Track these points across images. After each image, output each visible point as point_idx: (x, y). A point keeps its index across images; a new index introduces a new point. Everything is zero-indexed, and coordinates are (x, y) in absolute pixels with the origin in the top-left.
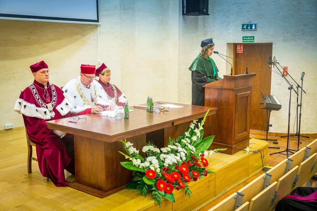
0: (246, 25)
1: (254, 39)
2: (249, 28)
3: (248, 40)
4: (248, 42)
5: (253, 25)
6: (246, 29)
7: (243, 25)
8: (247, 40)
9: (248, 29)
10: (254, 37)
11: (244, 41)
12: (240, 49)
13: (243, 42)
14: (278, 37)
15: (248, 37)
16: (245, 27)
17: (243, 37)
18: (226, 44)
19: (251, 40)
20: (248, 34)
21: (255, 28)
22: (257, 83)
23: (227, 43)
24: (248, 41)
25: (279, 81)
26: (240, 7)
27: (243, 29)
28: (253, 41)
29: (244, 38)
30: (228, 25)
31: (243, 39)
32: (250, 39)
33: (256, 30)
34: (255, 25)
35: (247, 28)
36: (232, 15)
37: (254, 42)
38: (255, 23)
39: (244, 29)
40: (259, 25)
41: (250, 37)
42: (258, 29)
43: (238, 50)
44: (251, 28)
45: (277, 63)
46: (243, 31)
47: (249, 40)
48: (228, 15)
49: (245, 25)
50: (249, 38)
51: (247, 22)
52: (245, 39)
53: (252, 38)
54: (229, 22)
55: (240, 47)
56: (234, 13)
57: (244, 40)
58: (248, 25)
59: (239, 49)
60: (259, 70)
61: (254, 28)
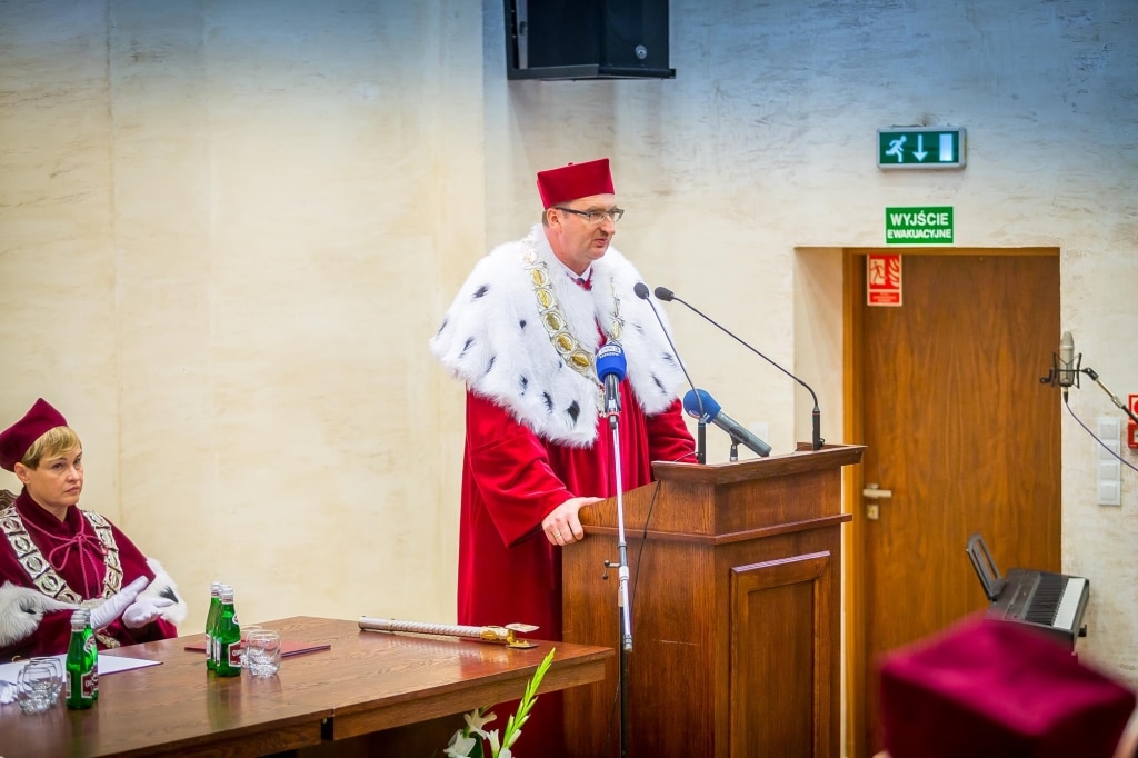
0: (904, 139)
1: (950, 226)
2: (920, 155)
3: (917, 227)
4: (916, 238)
5: (942, 137)
6: (905, 161)
7: (886, 139)
8: (910, 227)
9: (916, 161)
10: (949, 210)
11: (899, 234)
12: (888, 285)
13: (889, 241)
14: (1087, 211)
15: (917, 210)
16: (896, 149)
17: (890, 211)
18: (792, 256)
19: (936, 227)
20: (917, 190)
21: (956, 159)
22: (993, 501)
23: (799, 250)
24: (920, 234)
25: (1106, 483)
26: (865, 29)
27: (885, 159)
28: (945, 234)
29: (896, 220)
30: (800, 133)
31: (889, 225)
32: (927, 226)
33: (964, 167)
34: (955, 135)
35: (909, 158)
36: (820, 73)
37: (951, 241)
38: (955, 125)
39: (894, 159)
40: (977, 139)
41: (927, 210)
42: (974, 161)
43: (874, 286)
44: (933, 156)
45: (1085, 371)
46: (885, 171)
47: (923, 228)
48: (797, 74)
49: (897, 136)
50: (921, 219)
51: (906, 120)
52: (903, 226)
53: (942, 219)
54: (804, 117)
55: (887, 272)
56: (831, 63)
57: (897, 227)
58: (912, 137)
59: (881, 281)
60: (1002, 417)
61: (946, 155)
